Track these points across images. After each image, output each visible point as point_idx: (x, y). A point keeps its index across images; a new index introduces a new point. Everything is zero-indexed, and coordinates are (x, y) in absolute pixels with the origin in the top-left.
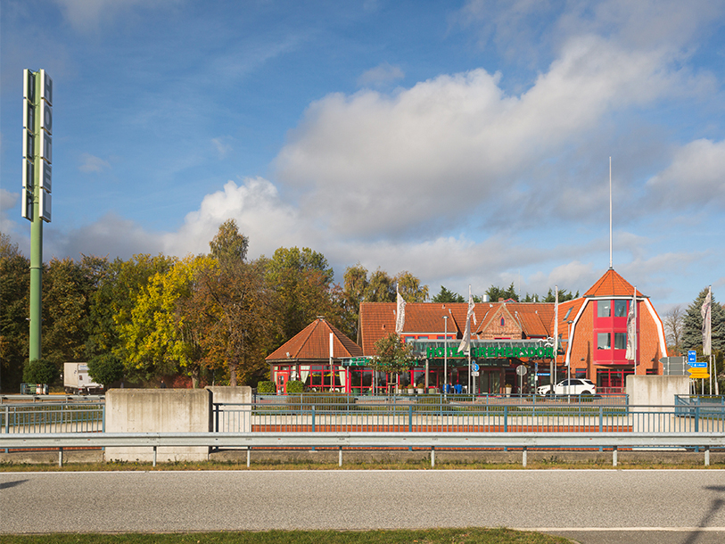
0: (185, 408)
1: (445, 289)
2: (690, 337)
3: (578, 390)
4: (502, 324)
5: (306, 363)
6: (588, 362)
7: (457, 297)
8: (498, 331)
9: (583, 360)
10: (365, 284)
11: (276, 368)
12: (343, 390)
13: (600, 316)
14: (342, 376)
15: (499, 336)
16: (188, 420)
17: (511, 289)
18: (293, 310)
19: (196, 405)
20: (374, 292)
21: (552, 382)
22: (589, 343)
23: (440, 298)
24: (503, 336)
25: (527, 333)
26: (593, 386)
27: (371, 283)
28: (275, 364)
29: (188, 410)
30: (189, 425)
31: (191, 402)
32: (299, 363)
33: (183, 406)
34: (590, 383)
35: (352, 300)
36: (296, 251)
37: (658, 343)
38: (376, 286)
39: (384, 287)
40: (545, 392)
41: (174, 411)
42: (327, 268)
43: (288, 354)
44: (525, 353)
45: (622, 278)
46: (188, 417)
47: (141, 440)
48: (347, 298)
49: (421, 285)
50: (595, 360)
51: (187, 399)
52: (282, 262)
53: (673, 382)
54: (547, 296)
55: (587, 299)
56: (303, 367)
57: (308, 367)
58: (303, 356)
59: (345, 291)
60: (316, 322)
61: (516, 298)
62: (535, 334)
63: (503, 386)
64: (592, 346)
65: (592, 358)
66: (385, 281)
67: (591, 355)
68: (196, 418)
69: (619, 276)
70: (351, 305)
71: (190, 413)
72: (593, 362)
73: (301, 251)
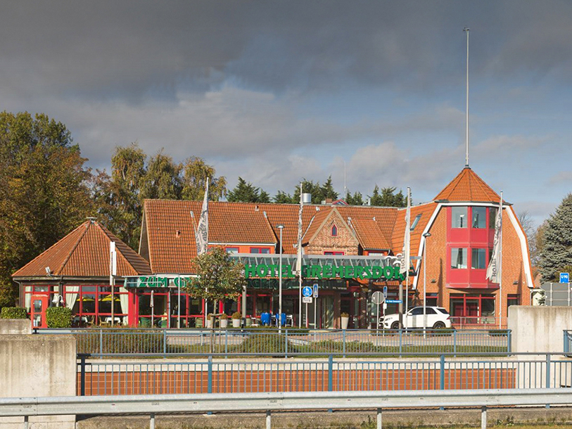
0: (43, 361)
1: (243, 182)
2: (551, 254)
3: (431, 320)
4: (334, 233)
5: (73, 283)
6: (440, 285)
7: (259, 193)
8: (328, 244)
9: (434, 282)
10: (142, 173)
11: (28, 289)
12: (126, 320)
13: (454, 226)
14: (124, 301)
15: (329, 250)
16: (47, 377)
17: (328, 184)
18: (45, 206)
19: (58, 357)
20: (153, 183)
21: (401, 310)
22: (441, 260)
23: (238, 193)
24: (335, 249)
25: (364, 247)
26: (448, 315)
27: (149, 172)
28: (27, 282)
29: (47, 363)
30: (48, 384)
31: (52, 352)
32: (64, 283)
33: (40, 358)
34: (444, 311)
35: (123, 193)
36: (26, 118)
37: (522, 262)
38: (157, 174)
39: (166, 176)
40: (390, 323)
41: (28, 366)
42: (72, 144)
43: (48, 269)
44: (368, 273)
45: (479, 179)
46: (48, 372)
47: (12, 408)
48: (116, 191)
49: (216, 176)
50: (448, 282)
51: (47, 348)
52: (5, 133)
53: (562, 314)
54: (372, 195)
55: (440, 205)
56: (69, 289)
57: (76, 289)
58: (70, 272)
59: (112, 180)
60: (86, 225)
61: (334, 196)
62: (374, 248)
63: (338, 316)
64: (444, 265)
65: (444, 279)
66: (168, 169)
67: (444, 276)
68: (58, 374)
69: (477, 177)
70: (120, 201)
71: (51, 368)
72: (446, 285)
73: (34, 119)
